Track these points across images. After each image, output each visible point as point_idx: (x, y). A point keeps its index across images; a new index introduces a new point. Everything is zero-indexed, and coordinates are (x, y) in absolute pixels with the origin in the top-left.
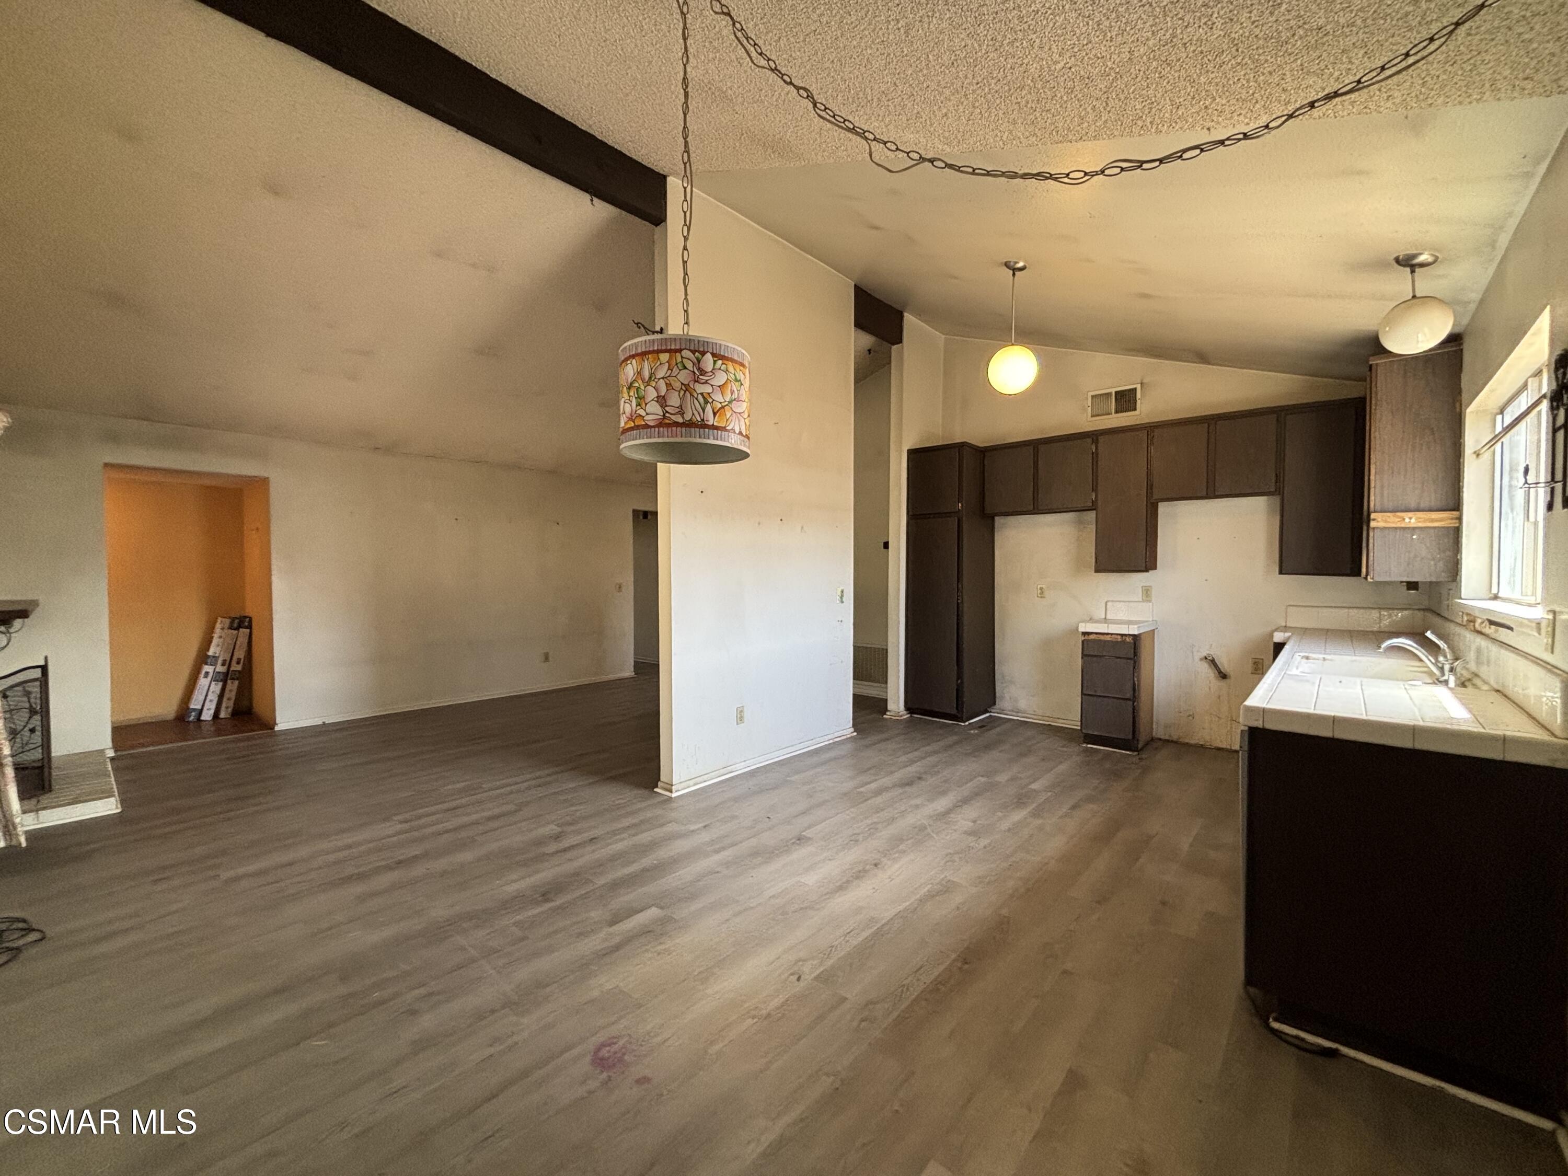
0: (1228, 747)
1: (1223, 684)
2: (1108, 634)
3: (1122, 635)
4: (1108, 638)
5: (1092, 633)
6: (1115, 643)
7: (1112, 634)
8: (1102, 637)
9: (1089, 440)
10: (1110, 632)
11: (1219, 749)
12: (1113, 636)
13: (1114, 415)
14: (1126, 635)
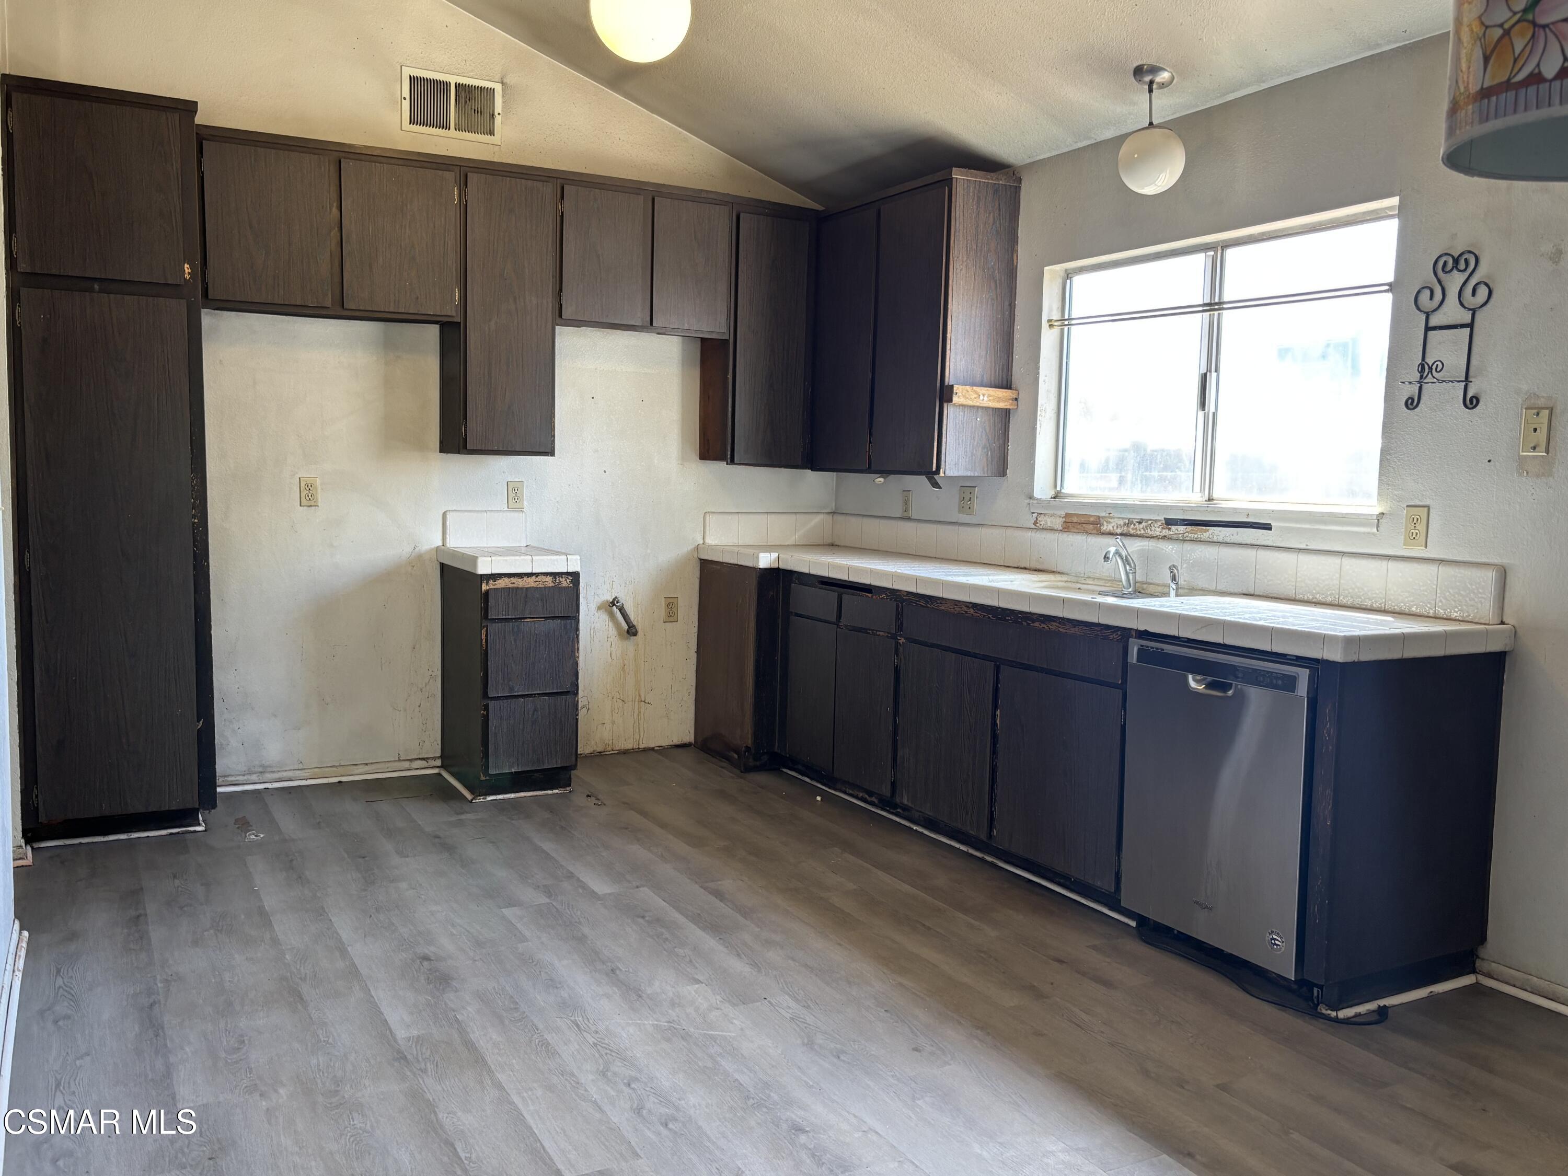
0: (636, 746)
1: (630, 644)
2: (529, 575)
3: (554, 575)
4: (530, 582)
5: (500, 576)
6: (542, 593)
7: (537, 575)
8: (520, 583)
9: (450, 176)
10: (536, 570)
11: (625, 752)
12: (539, 578)
13: (452, 132)
14: (560, 574)
